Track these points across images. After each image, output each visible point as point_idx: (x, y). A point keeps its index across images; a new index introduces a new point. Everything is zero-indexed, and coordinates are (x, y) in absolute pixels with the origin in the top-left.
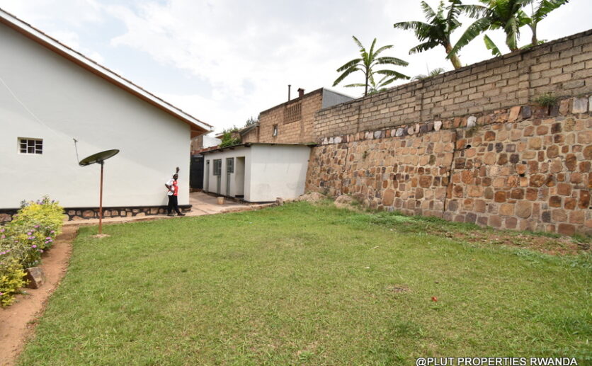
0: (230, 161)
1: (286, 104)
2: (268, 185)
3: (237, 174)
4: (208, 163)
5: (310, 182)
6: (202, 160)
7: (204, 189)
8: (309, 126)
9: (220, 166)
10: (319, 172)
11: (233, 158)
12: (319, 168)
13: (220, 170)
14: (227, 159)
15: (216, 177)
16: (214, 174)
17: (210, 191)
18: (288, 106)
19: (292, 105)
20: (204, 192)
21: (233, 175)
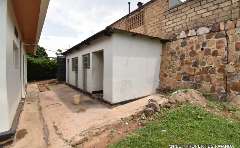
0: (86, 58)
1: (128, 16)
2: (131, 82)
3: (93, 70)
4: (69, 61)
5: (166, 75)
6: (64, 60)
7: (67, 82)
8: (152, 28)
9: (77, 63)
10: (179, 65)
11: (89, 54)
12: (178, 61)
13: (77, 67)
14: (83, 56)
15: (74, 72)
16: (73, 70)
17: (70, 83)
18: (130, 17)
19: (133, 15)
20: (66, 84)
21: (89, 71)
